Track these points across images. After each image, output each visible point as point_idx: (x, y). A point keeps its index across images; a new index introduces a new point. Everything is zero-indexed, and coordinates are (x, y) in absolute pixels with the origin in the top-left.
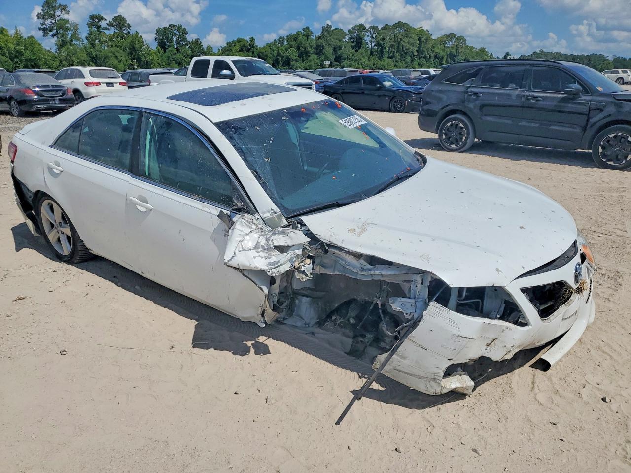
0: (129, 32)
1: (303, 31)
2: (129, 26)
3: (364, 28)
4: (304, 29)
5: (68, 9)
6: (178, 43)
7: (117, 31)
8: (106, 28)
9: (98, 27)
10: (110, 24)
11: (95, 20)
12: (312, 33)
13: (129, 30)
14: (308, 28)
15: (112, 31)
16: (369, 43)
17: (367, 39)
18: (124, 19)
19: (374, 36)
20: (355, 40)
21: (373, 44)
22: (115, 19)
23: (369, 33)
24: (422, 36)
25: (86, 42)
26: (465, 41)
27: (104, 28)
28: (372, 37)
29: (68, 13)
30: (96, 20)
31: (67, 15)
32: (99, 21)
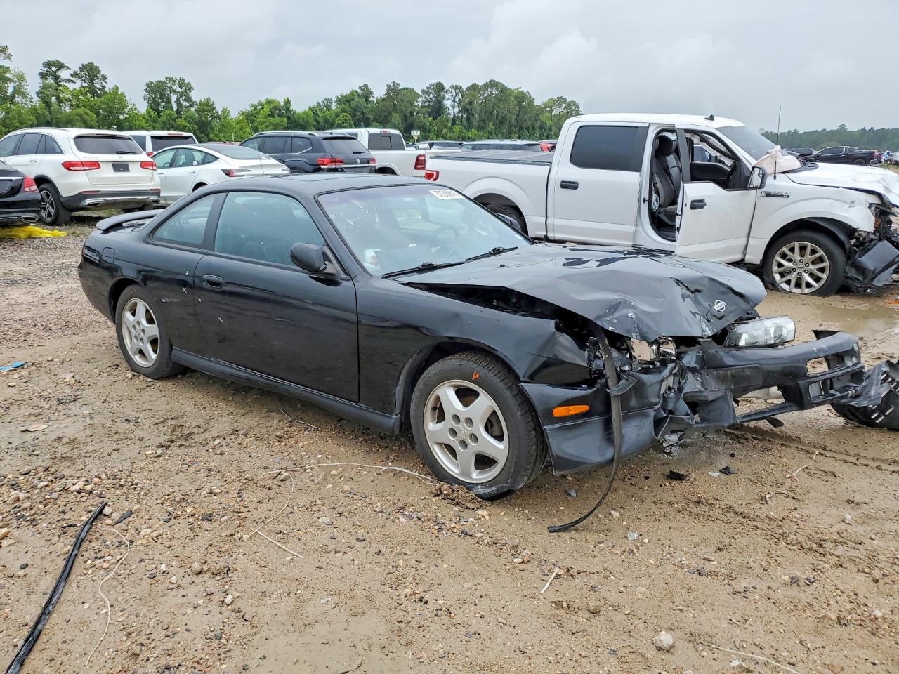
0: (104, 87)
1: (359, 91)
2: (104, 78)
3: (443, 88)
4: (360, 88)
5: (9, 52)
6: (178, 103)
7: (86, 85)
8: (69, 81)
9: (56, 78)
10: (75, 75)
11: (52, 69)
12: (371, 93)
13: (104, 83)
14: (366, 86)
15: (78, 85)
16: (450, 107)
17: (448, 103)
18: (97, 68)
19: (457, 100)
20: (431, 104)
21: (457, 110)
22: (84, 68)
23: (450, 94)
24: (522, 99)
25: (35, 99)
26: (578, 107)
27: (66, 80)
28: (454, 101)
29: (9, 57)
30: (54, 69)
31: (7, 60)
32: (58, 70)
